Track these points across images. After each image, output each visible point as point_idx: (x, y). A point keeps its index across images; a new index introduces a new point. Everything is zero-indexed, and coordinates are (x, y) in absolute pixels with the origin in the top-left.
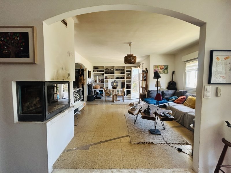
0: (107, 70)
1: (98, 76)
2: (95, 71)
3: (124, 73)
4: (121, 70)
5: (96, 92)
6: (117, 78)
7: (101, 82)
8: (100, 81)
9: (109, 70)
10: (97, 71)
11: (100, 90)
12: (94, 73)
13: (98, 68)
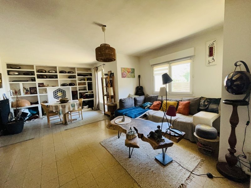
0: (42, 72)
1: (21, 83)
2: (11, 73)
3: (74, 77)
4: (69, 73)
5: (20, 114)
6: (63, 85)
7: (31, 93)
8: (27, 91)
9: (45, 72)
10: (17, 74)
11: (29, 109)
12: (10, 78)
13: (20, 68)
